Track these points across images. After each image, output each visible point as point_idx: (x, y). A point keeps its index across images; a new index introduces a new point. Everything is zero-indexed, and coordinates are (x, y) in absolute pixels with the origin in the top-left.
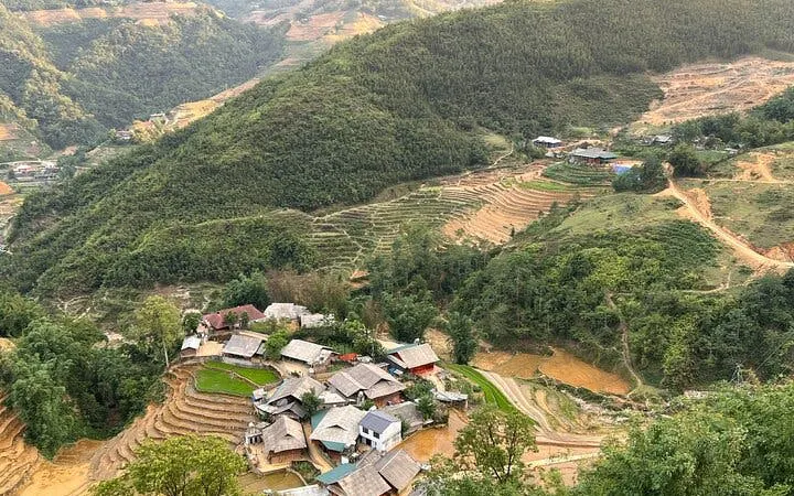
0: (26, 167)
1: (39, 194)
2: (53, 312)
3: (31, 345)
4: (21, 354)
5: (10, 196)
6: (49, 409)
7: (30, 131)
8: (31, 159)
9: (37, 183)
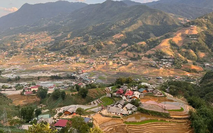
0: (208, 64)
1: (210, 72)
2: (208, 105)
3: (200, 112)
4: (198, 114)
5: (203, 71)
6: (202, 131)
7: (211, 55)
8: (210, 62)
9: (210, 69)
